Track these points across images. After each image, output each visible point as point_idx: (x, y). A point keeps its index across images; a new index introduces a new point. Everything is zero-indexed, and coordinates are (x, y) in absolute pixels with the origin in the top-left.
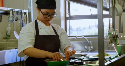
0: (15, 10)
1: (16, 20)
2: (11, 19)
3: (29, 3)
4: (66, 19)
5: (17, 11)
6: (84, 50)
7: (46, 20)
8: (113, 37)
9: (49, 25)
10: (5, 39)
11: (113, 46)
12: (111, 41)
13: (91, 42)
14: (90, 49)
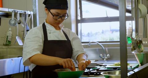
0: (17, 11)
1: (19, 23)
2: (13, 22)
3: (34, 3)
4: (77, 22)
5: (20, 12)
6: (98, 58)
7: (56, 23)
8: (137, 43)
9: (60, 29)
10: (5, 46)
11: (133, 54)
12: (134, 47)
13: (107, 49)
14: (106, 57)
